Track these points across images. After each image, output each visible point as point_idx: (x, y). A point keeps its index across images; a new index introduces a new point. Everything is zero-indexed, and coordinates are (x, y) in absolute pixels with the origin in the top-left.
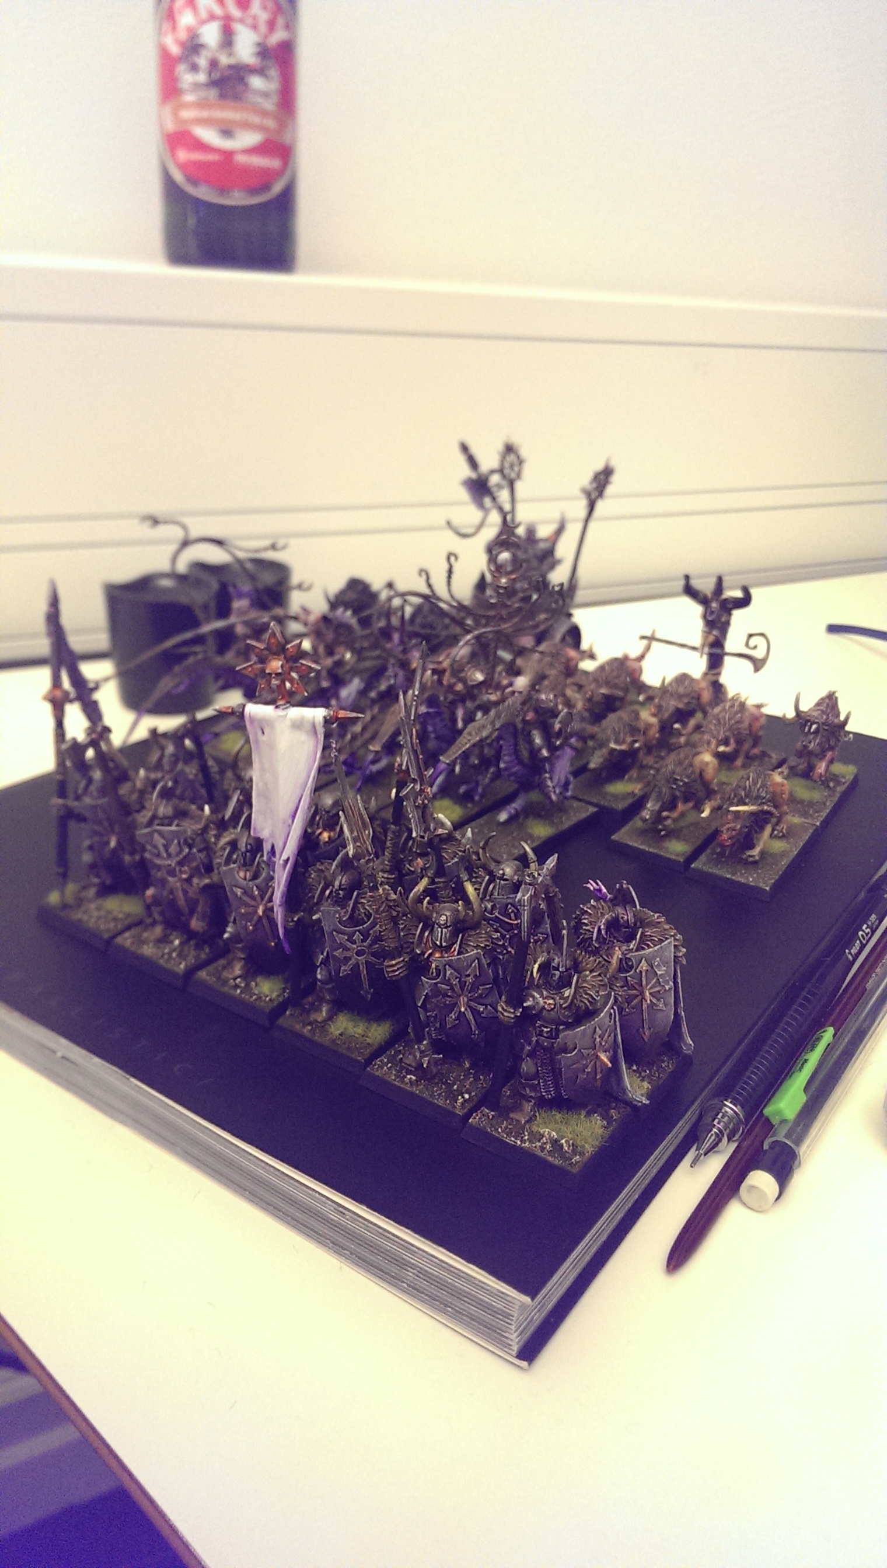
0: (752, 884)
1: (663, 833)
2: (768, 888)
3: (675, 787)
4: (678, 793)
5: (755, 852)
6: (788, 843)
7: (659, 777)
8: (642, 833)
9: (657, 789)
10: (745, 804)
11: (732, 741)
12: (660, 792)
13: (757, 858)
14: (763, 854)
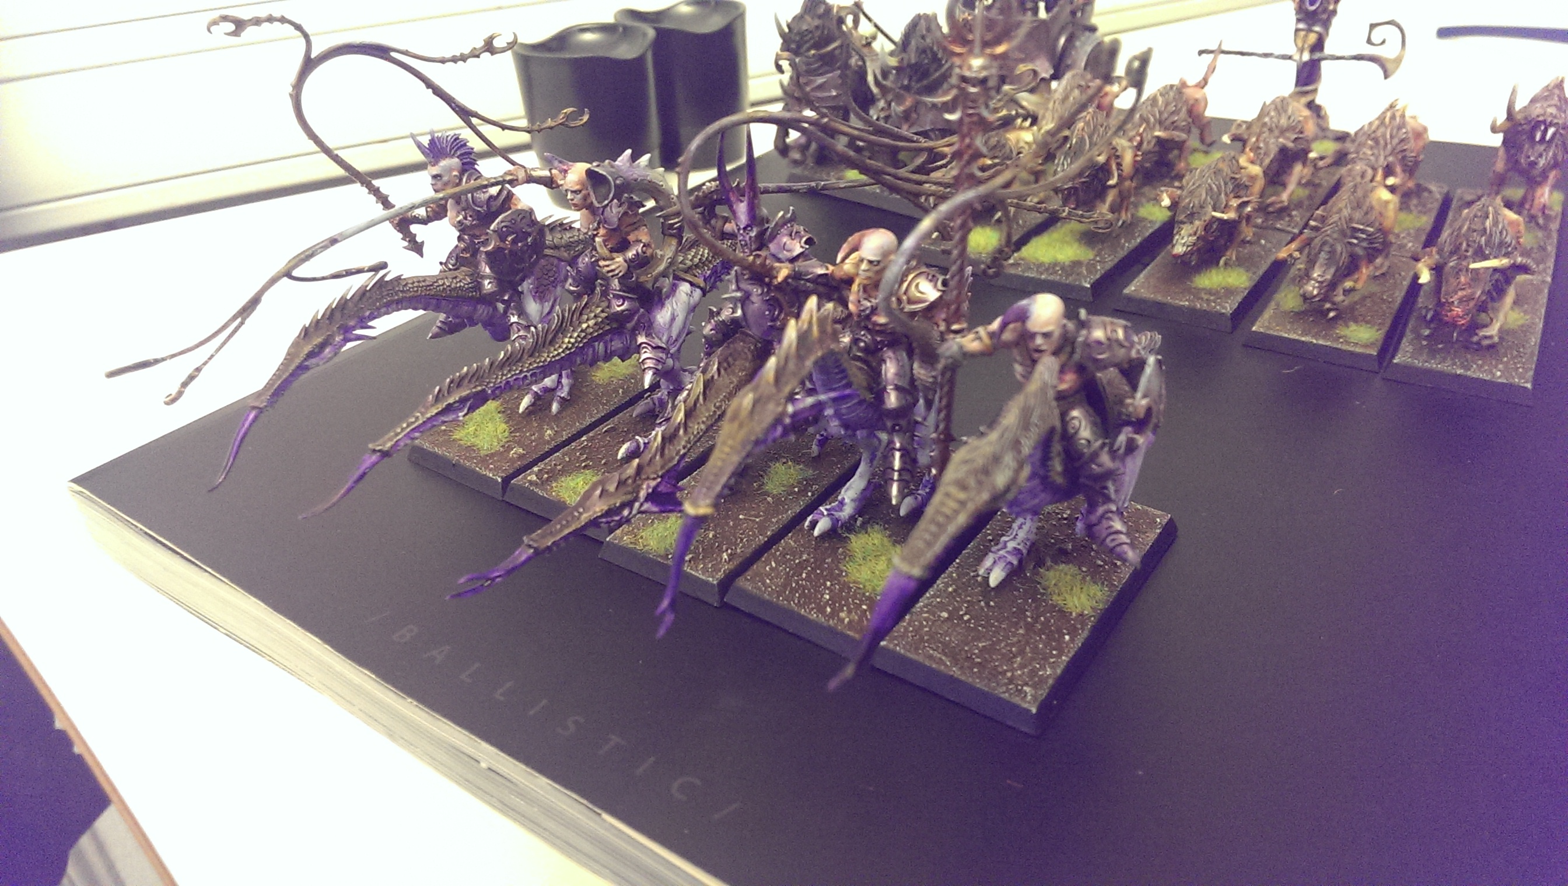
0: (1503, 380)
1: (1332, 314)
2: (1529, 386)
3: (1355, 241)
4: (1360, 251)
5: (1493, 330)
6: (1525, 312)
7: (1328, 229)
8: (1298, 316)
9: (1327, 248)
10: (1486, 258)
11: (1398, 169)
12: (1332, 252)
13: (1496, 339)
14: (1500, 330)
